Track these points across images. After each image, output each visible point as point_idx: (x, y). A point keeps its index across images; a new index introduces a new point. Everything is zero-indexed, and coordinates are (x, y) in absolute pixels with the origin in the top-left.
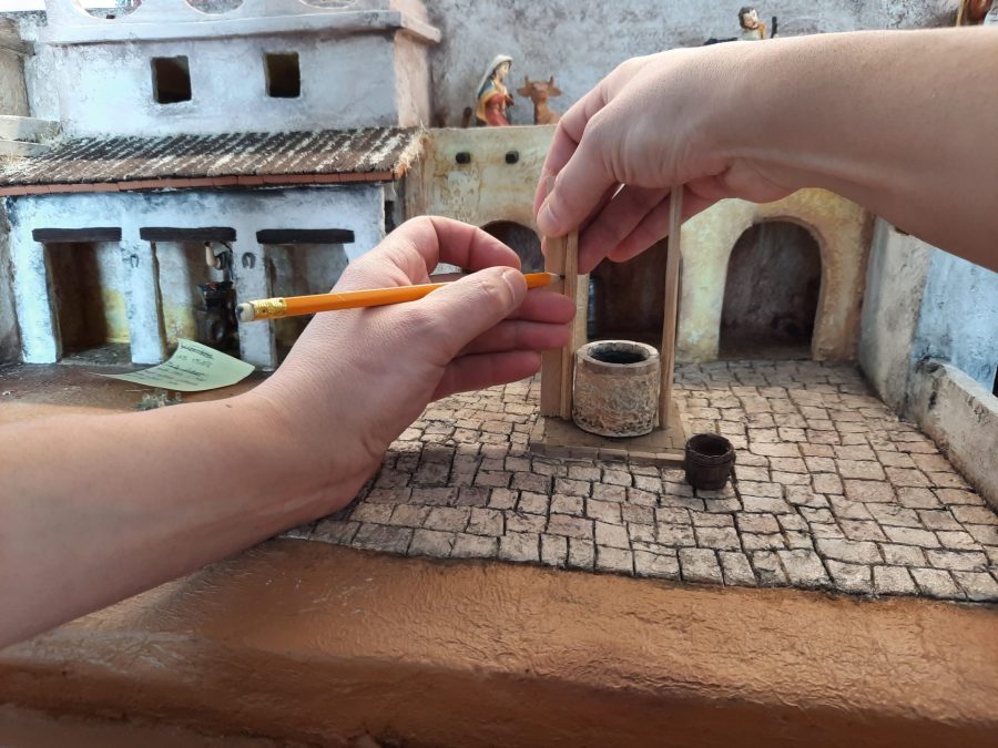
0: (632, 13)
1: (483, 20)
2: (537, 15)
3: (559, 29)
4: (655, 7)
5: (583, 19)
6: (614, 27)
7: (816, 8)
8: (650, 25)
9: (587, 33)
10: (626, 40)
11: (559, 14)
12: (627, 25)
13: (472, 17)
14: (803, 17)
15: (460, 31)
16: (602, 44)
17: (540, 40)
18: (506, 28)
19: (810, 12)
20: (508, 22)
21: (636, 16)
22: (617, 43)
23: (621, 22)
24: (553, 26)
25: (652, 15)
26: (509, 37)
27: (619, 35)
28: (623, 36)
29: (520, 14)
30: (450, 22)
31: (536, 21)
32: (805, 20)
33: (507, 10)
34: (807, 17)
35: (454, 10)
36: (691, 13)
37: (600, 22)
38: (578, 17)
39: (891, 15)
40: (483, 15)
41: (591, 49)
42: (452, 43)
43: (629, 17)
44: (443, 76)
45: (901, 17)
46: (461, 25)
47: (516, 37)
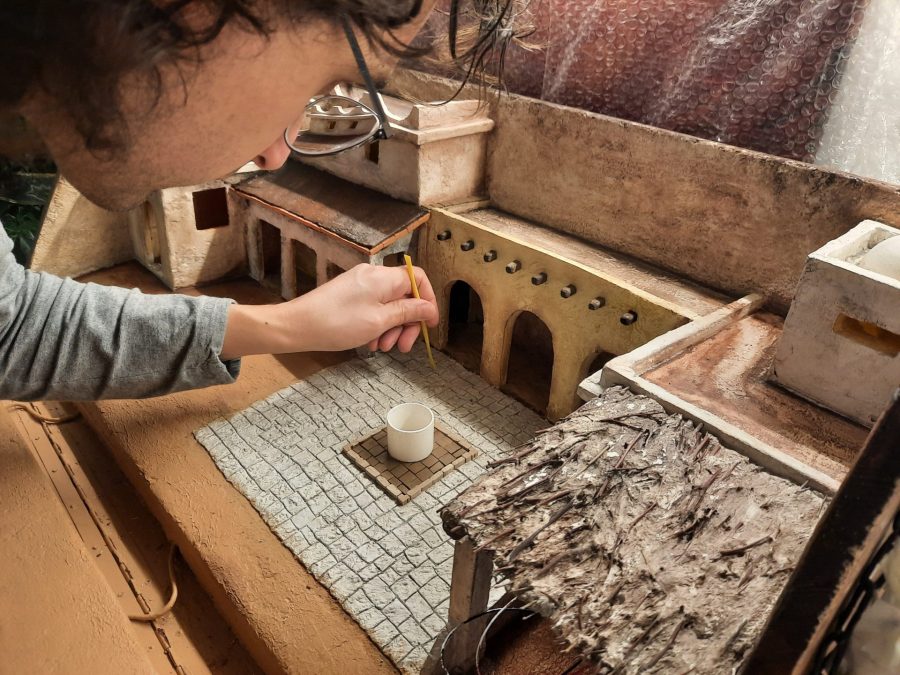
0: (609, 142)
1: (519, 120)
2: (550, 126)
3: (562, 140)
4: (626, 141)
5: (577, 138)
6: (596, 150)
7: (744, 179)
8: (620, 155)
9: (578, 149)
10: (602, 162)
11: (563, 129)
12: (604, 151)
13: (513, 116)
14: (732, 184)
15: (505, 124)
16: (586, 160)
17: (549, 145)
18: (531, 130)
19: (738, 181)
20: (533, 126)
21: (612, 145)
22: (596, 163)
23: (601, 147)
24: (558, 137)
25: (622, 147)
26: (531, 138)
27: (598, 157)
28: (600, 159)
29: (541, 121)
30: (501, 116)
31: (548, 129)
32: (733, 187)
33: (533, 116)
34: (735, 185)
35: (504, 108)
36: (650, 154)
37: (587, 144)
38: (574, 135)
39: (807, 205)
40: (519, 117)
41: (578, 162)
42: (500, 130)
43: (608, 145)
44: (492, 153)
45: (816, 209)
46: (506, 120)
47: (535, 138)
